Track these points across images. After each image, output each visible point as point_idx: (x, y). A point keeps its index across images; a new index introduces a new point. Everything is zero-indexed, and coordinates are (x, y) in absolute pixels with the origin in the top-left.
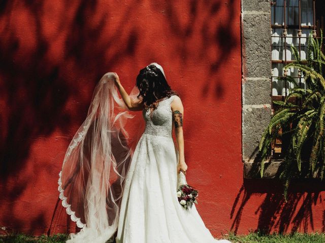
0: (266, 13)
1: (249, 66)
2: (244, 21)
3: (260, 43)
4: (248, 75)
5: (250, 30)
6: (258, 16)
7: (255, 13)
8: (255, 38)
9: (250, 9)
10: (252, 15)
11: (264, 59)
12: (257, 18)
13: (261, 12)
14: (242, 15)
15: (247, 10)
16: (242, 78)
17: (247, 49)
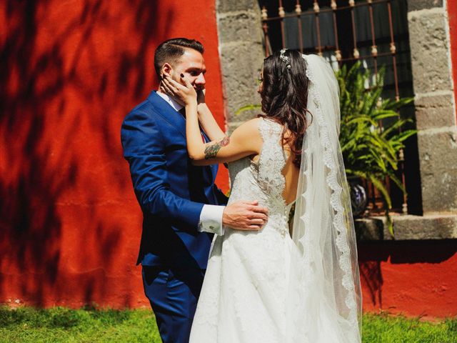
0: (245, 43)
1: (231, 109)
2: (223, 55)
3: (242, 79)
4: (230, 120)
5: (229, 65)
6: (236, 48)
7: (233, 44)
8: (235, 74)
9: (228, 40)
10: (230, 47)
11: (247, 99)
12: (236, 50)
13: (240, 42)
14: (220, 49)
15: (224, 42)
16: (225, 124)
17: (227, 89)
